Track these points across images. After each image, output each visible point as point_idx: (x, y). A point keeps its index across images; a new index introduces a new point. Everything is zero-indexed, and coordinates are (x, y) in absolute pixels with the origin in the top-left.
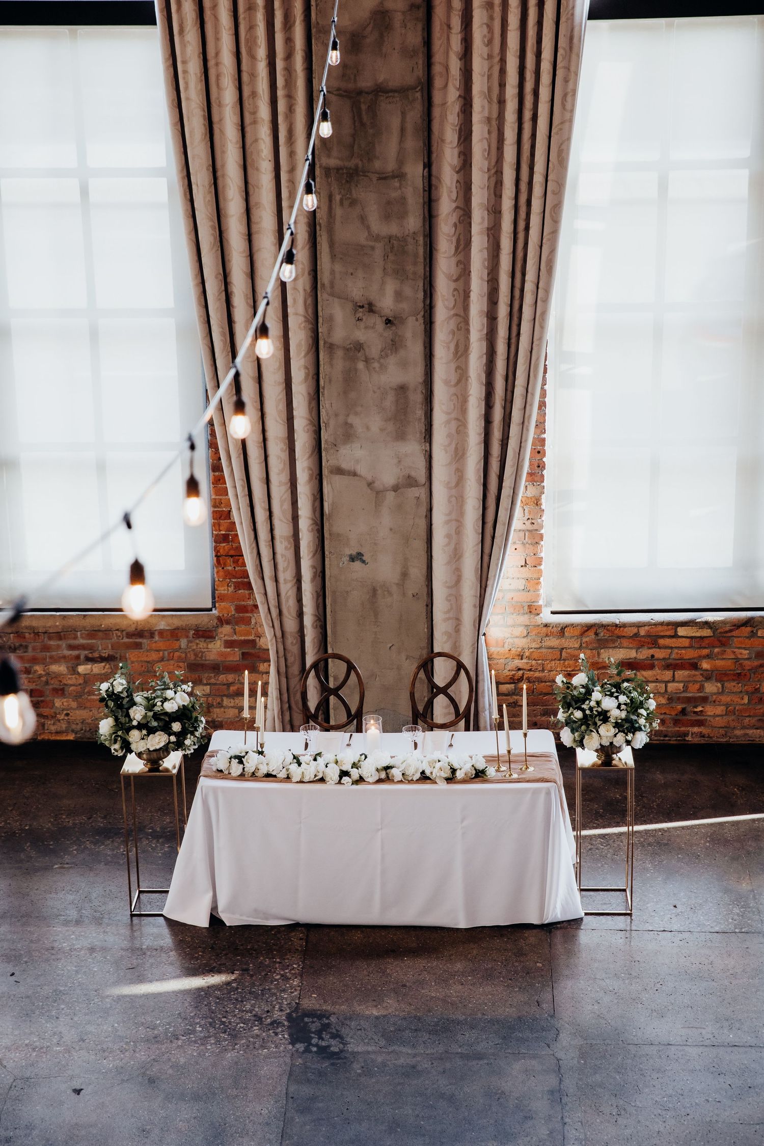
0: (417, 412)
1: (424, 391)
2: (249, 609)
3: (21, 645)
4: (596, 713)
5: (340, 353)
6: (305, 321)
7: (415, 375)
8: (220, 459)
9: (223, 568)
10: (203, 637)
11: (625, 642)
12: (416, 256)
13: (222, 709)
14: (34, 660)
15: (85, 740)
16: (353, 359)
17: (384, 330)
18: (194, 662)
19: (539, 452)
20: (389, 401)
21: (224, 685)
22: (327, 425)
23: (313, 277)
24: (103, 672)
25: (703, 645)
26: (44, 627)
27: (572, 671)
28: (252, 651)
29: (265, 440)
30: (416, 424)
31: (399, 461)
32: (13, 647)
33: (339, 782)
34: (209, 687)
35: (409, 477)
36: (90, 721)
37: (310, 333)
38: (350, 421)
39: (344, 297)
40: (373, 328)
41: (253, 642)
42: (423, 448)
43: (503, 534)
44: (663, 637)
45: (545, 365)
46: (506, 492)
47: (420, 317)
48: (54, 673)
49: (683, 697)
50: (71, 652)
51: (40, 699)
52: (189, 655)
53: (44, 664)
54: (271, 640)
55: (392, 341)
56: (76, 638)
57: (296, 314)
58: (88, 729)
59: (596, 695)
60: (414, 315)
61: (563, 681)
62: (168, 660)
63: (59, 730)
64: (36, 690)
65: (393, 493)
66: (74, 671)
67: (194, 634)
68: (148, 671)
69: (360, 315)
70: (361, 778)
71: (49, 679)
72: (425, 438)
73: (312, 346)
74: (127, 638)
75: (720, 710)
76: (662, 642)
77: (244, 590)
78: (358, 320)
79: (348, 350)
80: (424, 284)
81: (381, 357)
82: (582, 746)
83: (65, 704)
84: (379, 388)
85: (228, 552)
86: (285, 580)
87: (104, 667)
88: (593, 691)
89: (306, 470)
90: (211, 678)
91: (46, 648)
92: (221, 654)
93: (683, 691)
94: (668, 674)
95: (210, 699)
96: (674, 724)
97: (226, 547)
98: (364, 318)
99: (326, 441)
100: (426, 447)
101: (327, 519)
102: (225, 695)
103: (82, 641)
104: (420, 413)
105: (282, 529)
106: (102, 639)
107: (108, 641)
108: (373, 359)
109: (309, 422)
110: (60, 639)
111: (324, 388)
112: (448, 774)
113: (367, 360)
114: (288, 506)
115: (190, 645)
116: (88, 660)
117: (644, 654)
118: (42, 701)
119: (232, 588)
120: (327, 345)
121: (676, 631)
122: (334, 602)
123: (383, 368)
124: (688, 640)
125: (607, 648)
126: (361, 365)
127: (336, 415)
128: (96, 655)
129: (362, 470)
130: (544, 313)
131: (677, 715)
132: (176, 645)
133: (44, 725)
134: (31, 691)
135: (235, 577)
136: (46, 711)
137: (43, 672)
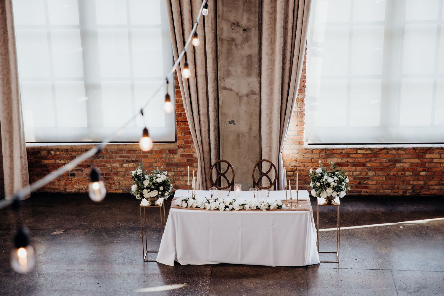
0: (256, 65)
1: (258, 57)
2: (190, 142)
3: (101, 156)
4: (325, 184)
5: (225, 42)
6: (212, 30)
7: (255, 51)
8: (178, 84)
9: (180, 126)
10: (172, 153)
11: (337, 156)
12: (256, 4)
13: (179, 181)
14: (107, 162)
15: (126, 193)
16: (231, 45)
17: (243, 33)
18: (168, 163)
19: (303, 81)
20: (245, 61)
21: (180, 172)
22: (220, 71)
23: (215, 12)
24: (133, 166)
25: (368, 157)
26: (110, 149)
27: (316, 167)
28: (191, 159)
29: (196, 76)
30: (255, 70)
31: (249, 85)
32: (98, 156)
33: (225, 210)
34: (174, 172)
35: (252, 91)
36: (128, 185)
37: (213, 34)
38: (229, 69)
39: (227, 20)
40: (239, 32)
41: (191, 155)
43: (289, 113)
44: (352, 154)
45: (306, 47)
46: (290, 97)
47: (257, 28)
48: (114, 167)
49: (360, 177)
50: (121, 159)
51: (109, 177)
52: (166, 160)
53: (110, 163)
54: (198, 154)
55: (246, 37)
56: (122, 153)
57: (208, 27)
58: (127, 189)
59: (325, 177)
60: (255, 28)
61: (312, 171)
62: (158, 162)
63: (116, 189)
64: (108, 173)
65: (246, 97)
66: (122, 166)
67: (168, 152)
68: (151, 166)
69: (233, 27)
70: (233, 208)
71: (112, 169)
72: (259, 76)
73: (214, 39)
74: (142, 153)
75: (374, 182)
76: (351, 155)
77: (188, 135)
78: (233, 29)
79: (228, 41)
80: (259, 15)
81: (242, 44)
82: (320, 196)
83: (118, 179)
84: (241, 56)
85: (182, 120)
86: (204, 131)
88: (324, 175)
89: (212, 88)
90: (175, 169)
91: (111, 157)
92: (179, 160)
93: (360, 175)
94: (354, 168)
95: (175, 177)
96: (356, 188)
97: (181, 118)
98: (235, 28)
99: (220, 77)
100: (259, 79)
101: (220, 107)
102: (180, 176)
103: (125, 154)
104: (257, 66)
105: (203, 111)
106: (133, 154)
107: (135, 154)
108: (239, 44)
109: (212, 69)
110: (117, 153)
111: (219, 56)
112: (267, 207)
113: (236, 45)
114: (205, 102)
115: (167, 156)
116: (127, 162)
117: (344, 160)
118: (110, 178)
119: (183, 134)
120: (221, 39)
121: (357, 152)
122: (223, 139)
123: (242, 48)
124: (362, 155)
125: (329, 158)
126: (234, 47)
128: (130, 160)
129: (234, 88)
130: (306, 27)
131: (357, 184)
132: (161, 156)
133: (110, 187)
134: (105, 173)
135: (184, 130)
136: (111, 181)
137: (110, 166)
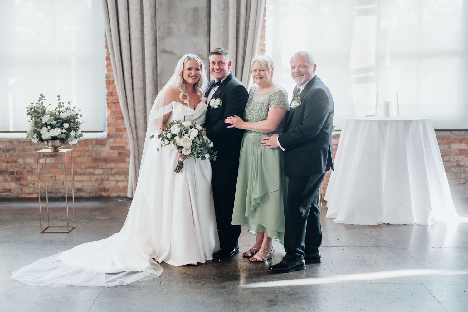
1: (206, 11)
2: (122, 130)
3: (12, 149)
7: (203, 3)
8: (109, 54)
9: (110, 109)
10: (100, 144)
13: (108, 182)
14: (19, 156)
18: (95, 157)
19: (262, 50)
20: (190, 16)
21: (110, 169)
22: (159, 28)
24: (51, 162)
28: (123, 151)
29: (130, 39)
30: (203, 27)
31: (195, 47)
32: (8, 148)
34: (102, 170)
36: (44, 188)
38: (170, 26)
41: (124, 147)
42: (206, 40)
48: (28, 163)
50: (36, 152)
51: (21, 176)
52: (93, 154)
53: (23, 158)
54: (131, 139)
58: (43, 192)
62: (83, 156)
63: (29, 192)
64: (19, 171)
66: (37, 162)
67: (95, 143)
71: (26, 166)
72: (207, 35)
77: (120, 120)
83: (33, 179)
84: (185, 9)
85: (113, 101)
87: (52, 160)
89: (149, 53)
90: (103, 165)
92: (108, 153)
95: (103, 176)
97: (112, 99)
99: (159, 36)
102: (109, 174)
104: (205, 22)
105: (138, 84)
110: (31, 145)
111: (158, 10)
114: (140, 72)
115: (93, 148)
119: (114, 119)
127: (164, 23)
129: (176, 51)
132: (87, 148)
133: (22, 190)
134: (17, 172)
135: (116, 114)
136: (23, 182)
137: (22, 163)
